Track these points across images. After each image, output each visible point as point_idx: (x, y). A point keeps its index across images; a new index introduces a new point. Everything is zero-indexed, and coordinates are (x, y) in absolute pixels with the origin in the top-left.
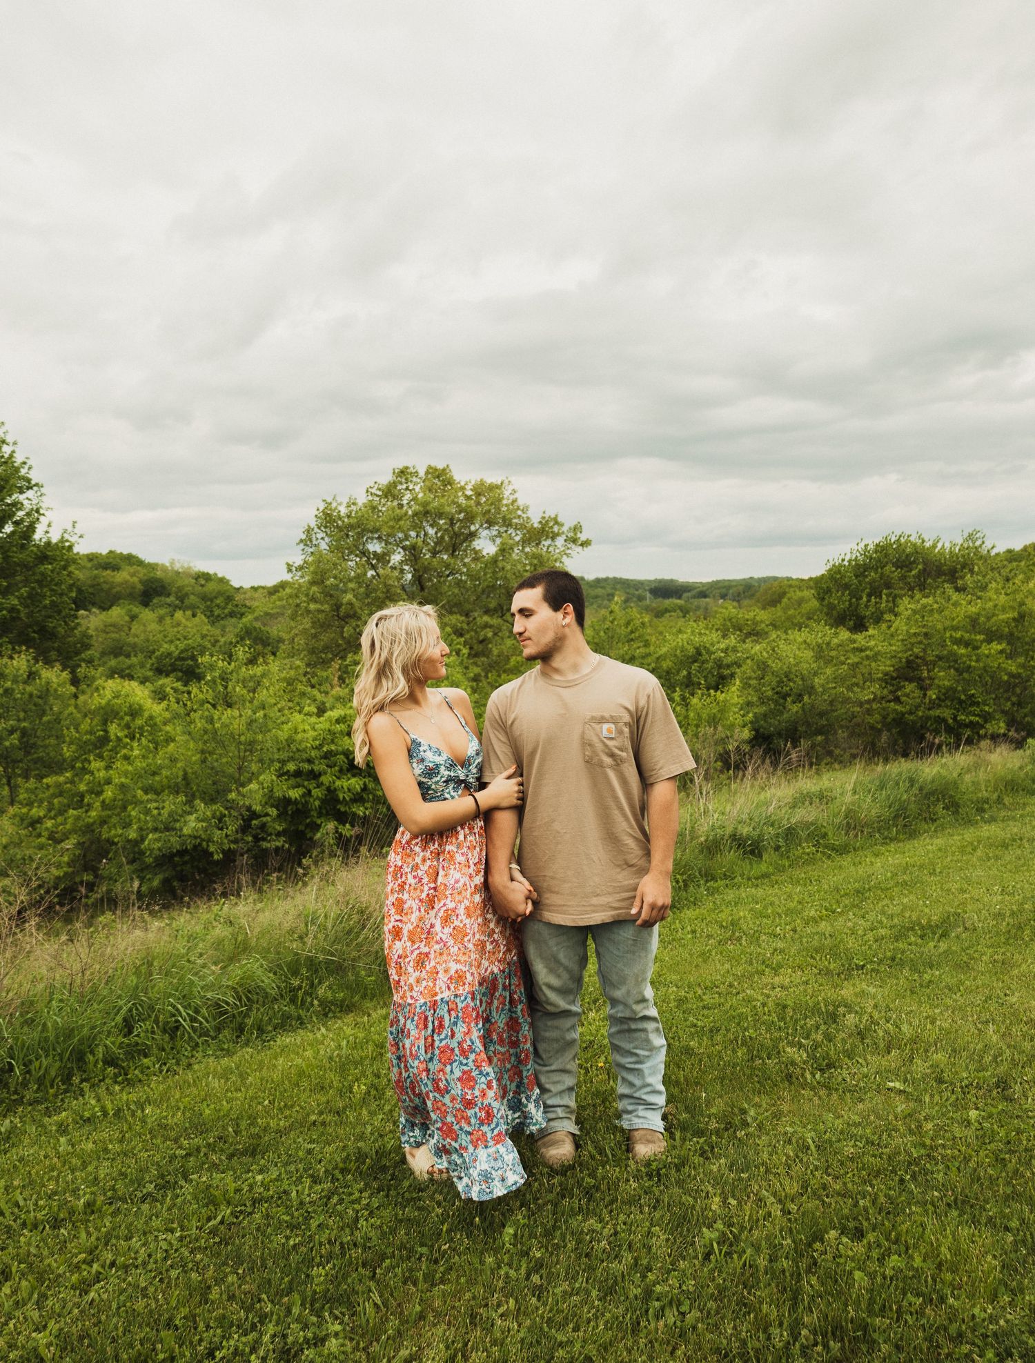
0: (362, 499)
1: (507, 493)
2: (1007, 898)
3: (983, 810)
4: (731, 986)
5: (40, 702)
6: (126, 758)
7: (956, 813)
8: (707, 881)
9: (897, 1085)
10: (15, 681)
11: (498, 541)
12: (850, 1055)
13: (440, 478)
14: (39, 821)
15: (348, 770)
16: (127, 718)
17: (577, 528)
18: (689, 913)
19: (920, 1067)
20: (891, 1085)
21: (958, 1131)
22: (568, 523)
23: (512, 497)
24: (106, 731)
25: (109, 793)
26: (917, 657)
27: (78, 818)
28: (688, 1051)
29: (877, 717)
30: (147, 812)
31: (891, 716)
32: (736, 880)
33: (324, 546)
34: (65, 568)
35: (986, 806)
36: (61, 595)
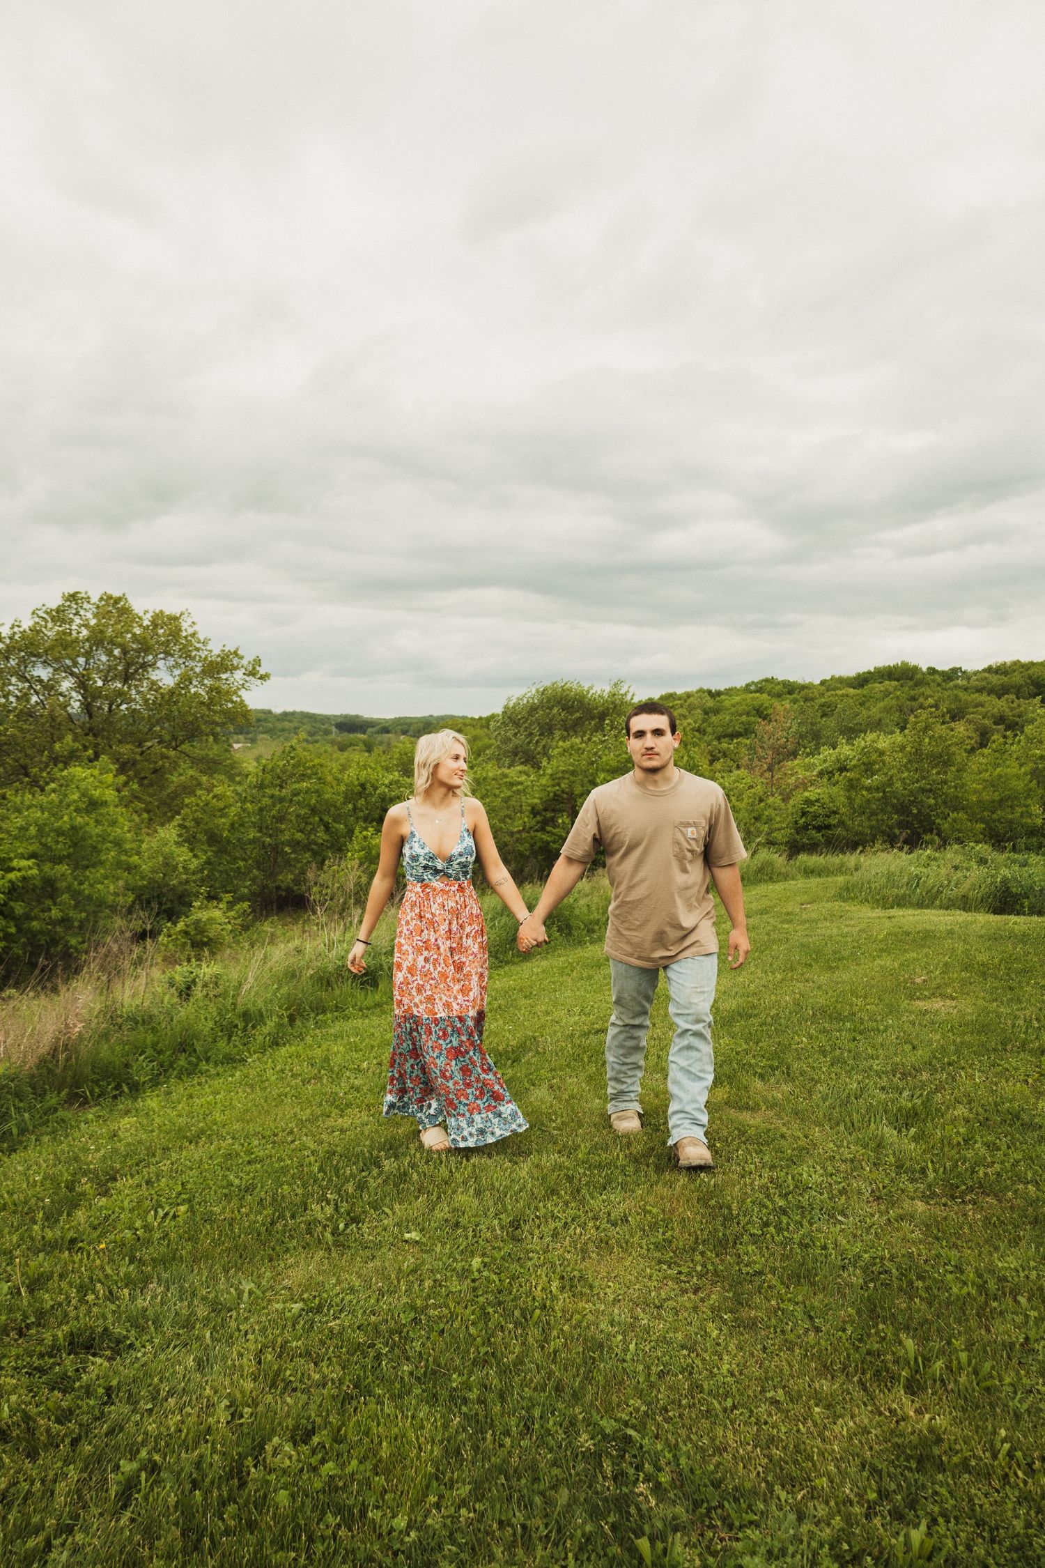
0: (27, 624)
1: (184, 625)
2: (583, 1018)
3: (593, 931)
4: (291, 1132)
7: (570, 934)
8: (318, 1014)
9: (414, 1235)
11: (177, 672)
12: (375, 1206)
13: (115, 608)
17: (257, 662)
18: (283, 1051)
19: (443, 1211)
20: (407, 1236)
21: (455, 1286)
22: (248, 657)
23: (191, 631)
26: (563, 791)
28: (209, 1219)
29: (527, 845)
31: (538, 844)
32: (347, 1012)
35: (597, 927)
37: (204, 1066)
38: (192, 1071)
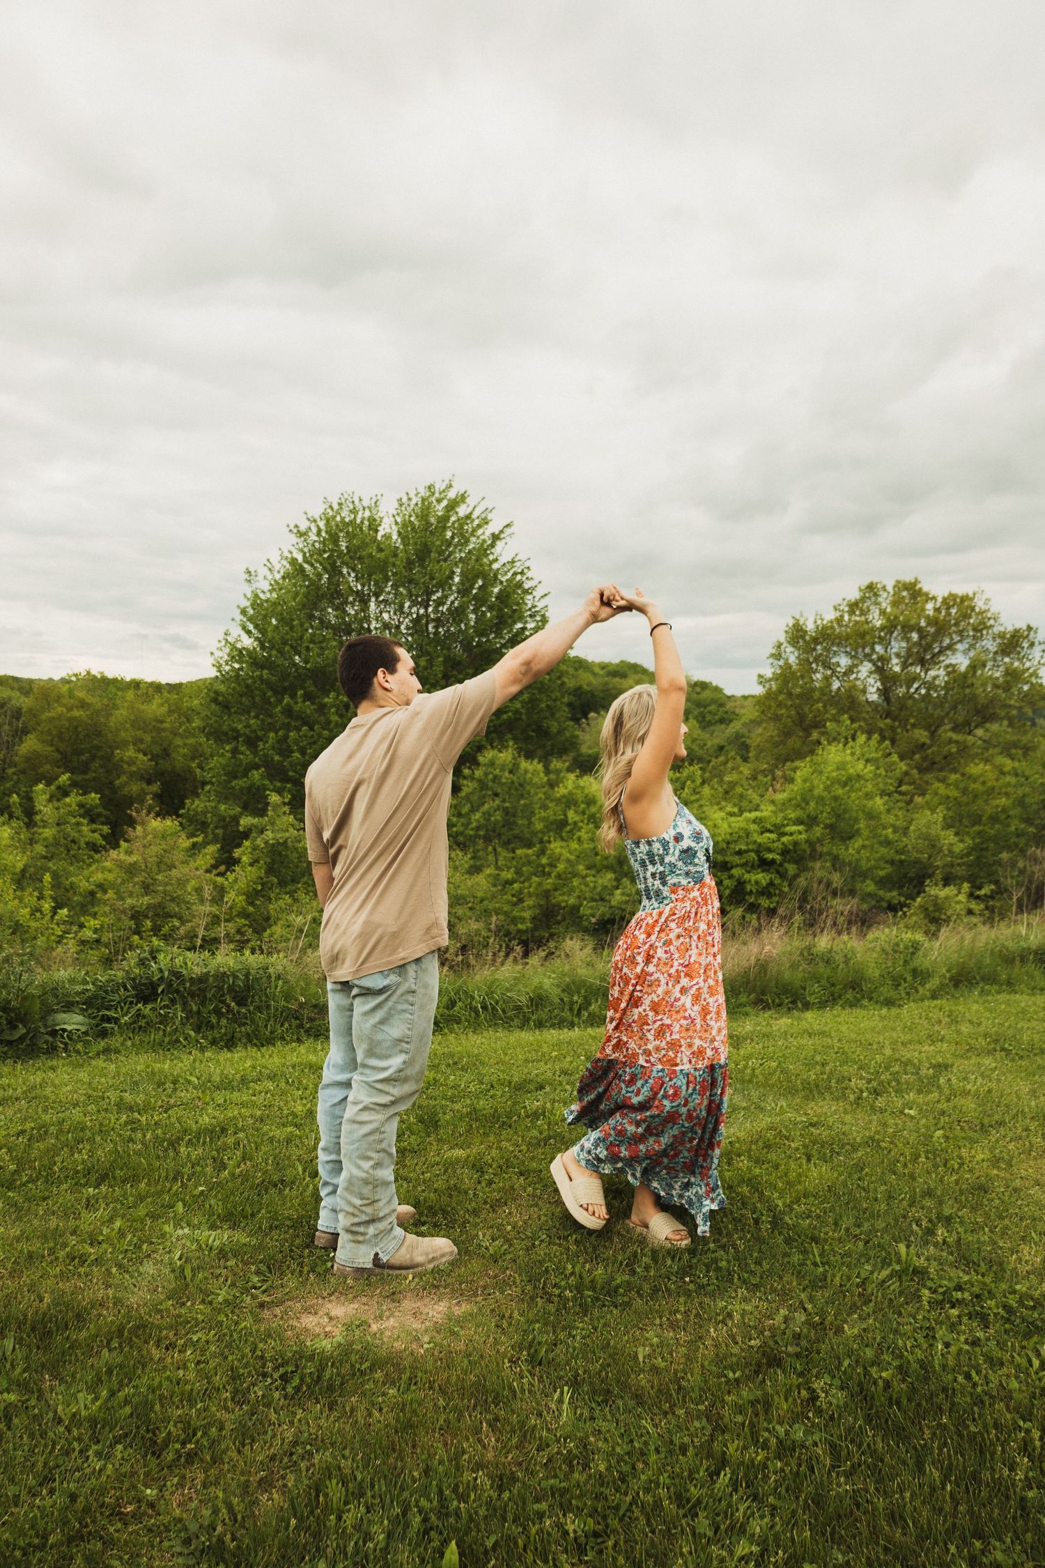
0: (830, 616)
5: (520, 788)
6: (579, 839)
8: (986, 984)
9: (912, 1112)
10: (503, 770)
11: (972, 654)
13: (912, 592)
14: (509, 883)
15: (759, 866)
16: (583, 806)
20: (907, 1111)
24: (565, 815)
25: (561, 867)
27: (540, 884)
30: (587, 885)
32: (1017, 988)
33: (792, 660)
34: (559, 678)
36: (555, 700)
37: (865, 1002)
38: (853, 1004)
